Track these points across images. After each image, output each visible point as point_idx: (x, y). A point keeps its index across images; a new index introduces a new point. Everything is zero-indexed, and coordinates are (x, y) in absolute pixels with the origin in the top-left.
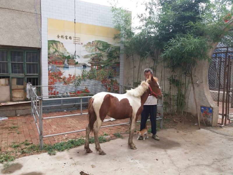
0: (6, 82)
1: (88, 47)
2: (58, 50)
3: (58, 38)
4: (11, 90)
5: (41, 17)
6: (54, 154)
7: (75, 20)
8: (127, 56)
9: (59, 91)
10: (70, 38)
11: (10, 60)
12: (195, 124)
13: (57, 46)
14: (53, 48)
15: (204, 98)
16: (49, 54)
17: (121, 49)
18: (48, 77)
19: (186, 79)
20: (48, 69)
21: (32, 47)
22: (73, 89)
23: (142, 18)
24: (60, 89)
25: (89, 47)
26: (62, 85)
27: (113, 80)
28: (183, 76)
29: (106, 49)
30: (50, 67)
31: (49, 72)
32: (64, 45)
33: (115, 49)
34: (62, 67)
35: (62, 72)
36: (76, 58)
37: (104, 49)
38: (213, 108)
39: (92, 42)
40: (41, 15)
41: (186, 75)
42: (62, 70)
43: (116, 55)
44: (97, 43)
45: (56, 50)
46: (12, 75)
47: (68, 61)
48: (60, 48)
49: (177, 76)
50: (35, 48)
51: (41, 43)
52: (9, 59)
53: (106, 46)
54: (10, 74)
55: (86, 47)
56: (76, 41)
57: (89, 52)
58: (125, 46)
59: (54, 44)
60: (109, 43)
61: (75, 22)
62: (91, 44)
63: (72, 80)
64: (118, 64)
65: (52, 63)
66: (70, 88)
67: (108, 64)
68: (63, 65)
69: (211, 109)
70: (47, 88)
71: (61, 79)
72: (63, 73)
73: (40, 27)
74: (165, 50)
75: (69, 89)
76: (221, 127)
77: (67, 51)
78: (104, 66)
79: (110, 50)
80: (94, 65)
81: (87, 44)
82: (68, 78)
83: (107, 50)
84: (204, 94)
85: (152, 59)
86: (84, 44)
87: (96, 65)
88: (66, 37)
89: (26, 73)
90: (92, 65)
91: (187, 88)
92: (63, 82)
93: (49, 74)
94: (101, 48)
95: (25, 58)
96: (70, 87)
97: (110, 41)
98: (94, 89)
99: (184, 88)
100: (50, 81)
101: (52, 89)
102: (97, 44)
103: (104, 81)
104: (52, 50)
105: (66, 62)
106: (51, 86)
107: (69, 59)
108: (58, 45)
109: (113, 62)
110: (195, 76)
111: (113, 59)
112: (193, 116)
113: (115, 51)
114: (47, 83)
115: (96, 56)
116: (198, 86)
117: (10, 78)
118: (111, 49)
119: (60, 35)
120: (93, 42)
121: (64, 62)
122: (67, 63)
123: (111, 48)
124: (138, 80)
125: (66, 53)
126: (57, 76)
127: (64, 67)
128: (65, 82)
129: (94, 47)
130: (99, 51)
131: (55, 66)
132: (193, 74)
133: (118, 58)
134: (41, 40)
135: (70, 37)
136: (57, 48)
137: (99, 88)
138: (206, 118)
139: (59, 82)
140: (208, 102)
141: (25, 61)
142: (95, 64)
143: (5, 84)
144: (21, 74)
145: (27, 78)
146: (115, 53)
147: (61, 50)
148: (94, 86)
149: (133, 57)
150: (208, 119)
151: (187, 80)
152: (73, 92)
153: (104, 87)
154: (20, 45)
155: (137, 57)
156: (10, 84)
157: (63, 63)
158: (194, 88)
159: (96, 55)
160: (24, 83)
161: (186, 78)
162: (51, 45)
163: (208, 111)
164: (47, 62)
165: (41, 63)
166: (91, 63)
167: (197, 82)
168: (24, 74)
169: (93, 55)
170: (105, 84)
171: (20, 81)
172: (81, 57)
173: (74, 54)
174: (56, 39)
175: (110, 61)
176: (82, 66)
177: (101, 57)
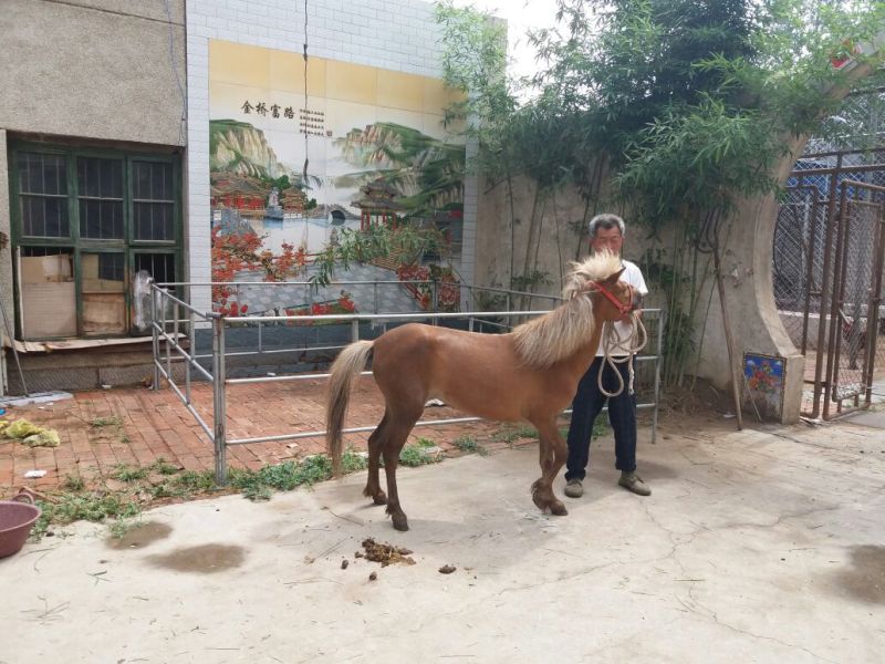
0: (60, 266)
1: (351, 147)
2: (244, 155)
3: (247, 111)
4: (81, 297)
5: (186, 34)
6: (267, 498)
7: (305, 47)
8: (490, 183)
9: (249, 304)
10: (289, 113)
11: (76, 189)
12: (726, 416)
13: (241, 140)
14: (229, 148)
15: (756, 327)
16: (213, 170)
17: (467, 156)
18: (208, 251)
19: (695, 263)
20: (212, 222)
21: (154, 142)
22: (299, 297)
23: (545, 44)
24: (254, 296)
25: (354, 144)
26: (258, 281)
27: (439, 269)
28: (687, 251)
29: (414, 154)
30: (218, 217)
31: (213, 234)
32: (266, 137)
33: (448, 156)
34: (258, 218)
35: (259, 237)
36: (308, 188)
37: (408, 155)
38: (784, 361)
39: (364, 129)
40: (185, 26)
41: (697, 248)
42: (259, 228)
43: (449, 177)
44: (382, 133)
45: (237, 154)
46: (81, 243)
47: (281, 196)
48: (254, 148)
49: (668, 252)
50: (164, 146)
51: (187, 128)
52: (73, 187)
53: (415, 143)
54: (75, 240)
55: (343, 145)
56: (310, 124)
57: (355, 165)
58: (482, 145)
59: (231, 134)
60: (425, 132)
61: (305, 56)
62: (363, 135)
63: (296, 265)
64: (458, 210)
65: (223, 200)
66: (289, 294)
67: (423, 211)
68: (264, 212)
69: (779, 363)
70: (208, 292)
71: (258, 259)
72: (263, 240)
73: (180, 70)
74: (628, 161)
75: (285, 297)
76: (811, 425)
77: (278, 161)
78: (407, 218)
79: (428, 157)
80: (373, 214)
81: (348, 134)
82: (282, 258)
83: (419, 157)
84: (757, 314)
85: (579, 192)
86: (335, 136)
87: (378, 214)
88: (276, 111)
89: (131, 235)
90: (363, 213)
91: (699, 292)
92: (263, 272)
93: (213, 241)
94: (398, 150)
95: (130, 182)
96: (289, 290)
97: (428, 126)
98: (371, 298)
99: (689, 294)
100: (217, 267)
101: (225, 295)
102: (384, 135)
103: (406, 271)
104: (224, 156)
105: (273, 202)
106: (221, 286)
107: (285, 188)
108: (246, 139)
109: (440, 203)
110: (729, 253)
111: (440, 193)
112: (717, 389)
113: (445, 163)
114: (208, 273)
115: (377, 180)
116: (736, 287)
117: (77, 252)
118: (433, 156)
119: (254, 104)
120: (369, 127)
121: (268, 198)
122: (277, 203)
123: (431, 150)
124: (526, 268)
125: (274, 168)
126: (243, 249)
127: (267, 218)
128: (269, 270)
129: (372, 148)
130: (391, 163)
131: (236, 212)
132: (721, 244)
133: (456, 190)
134: (185, 119)
135: (287, 110)
136: (242, 146)
137: (389, 295)
138: (762, 394)
139: (248, 270)
140: (770, 339)
141: (131, 192)
142: (375, 210)
143: (59, 276)
144: (114, 241)
145: (136, 255)
146: (444, 168)
147: (256, 153)
148: (372, 290)
149: (512, 185)
150: (768, 396)
151: (700, 265)
152: (299, 309)
153: (408, 292)
154: (113, 137)
155: (525, 187)
156: (74, 275)
157: (265, 203)
158: (722, 293)
159: (380, 176)
160: (126, 274)
161: (696, 258)
162: (222, 137)
163: (768, 369)
164: (208, 199)
165: (187, 201)
166: (361, 207)
167: (735, 273)
168: (123, 241)
169: (367, 177)
170: (412, 281)
171: (111, 267)
172: (326, 183)
173: (301, 171)
174: (240, 117)
175: (429, 201)
176: (331, 216)
177: (398, 184)
